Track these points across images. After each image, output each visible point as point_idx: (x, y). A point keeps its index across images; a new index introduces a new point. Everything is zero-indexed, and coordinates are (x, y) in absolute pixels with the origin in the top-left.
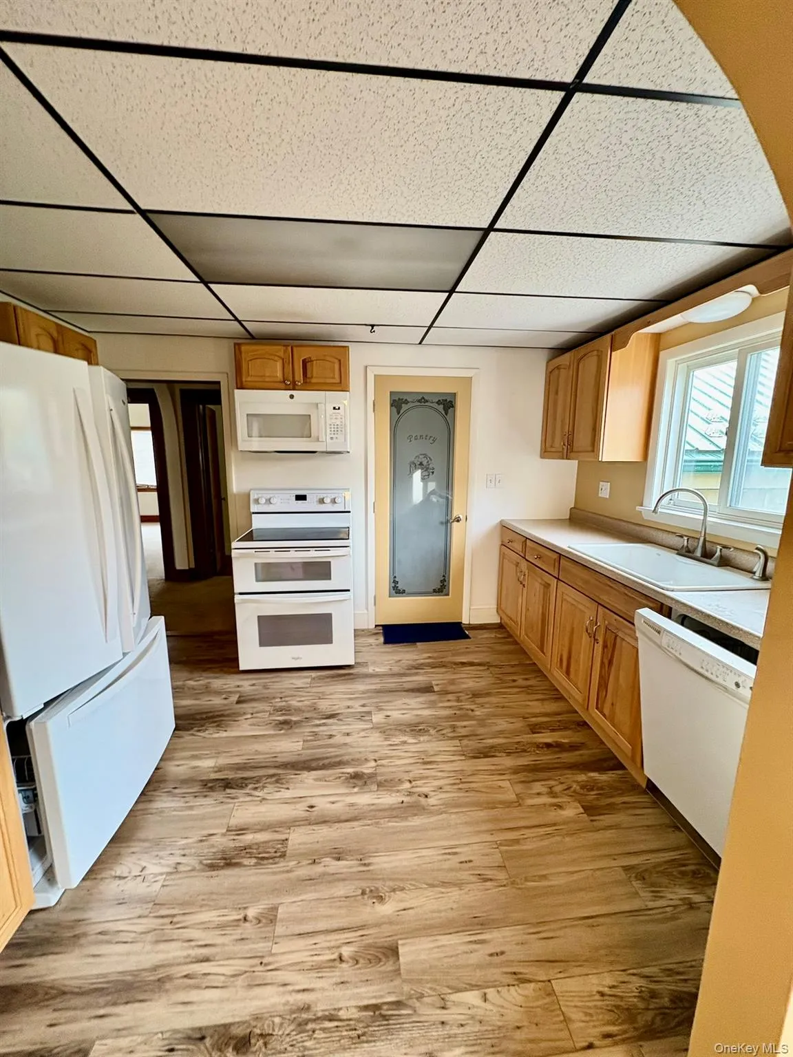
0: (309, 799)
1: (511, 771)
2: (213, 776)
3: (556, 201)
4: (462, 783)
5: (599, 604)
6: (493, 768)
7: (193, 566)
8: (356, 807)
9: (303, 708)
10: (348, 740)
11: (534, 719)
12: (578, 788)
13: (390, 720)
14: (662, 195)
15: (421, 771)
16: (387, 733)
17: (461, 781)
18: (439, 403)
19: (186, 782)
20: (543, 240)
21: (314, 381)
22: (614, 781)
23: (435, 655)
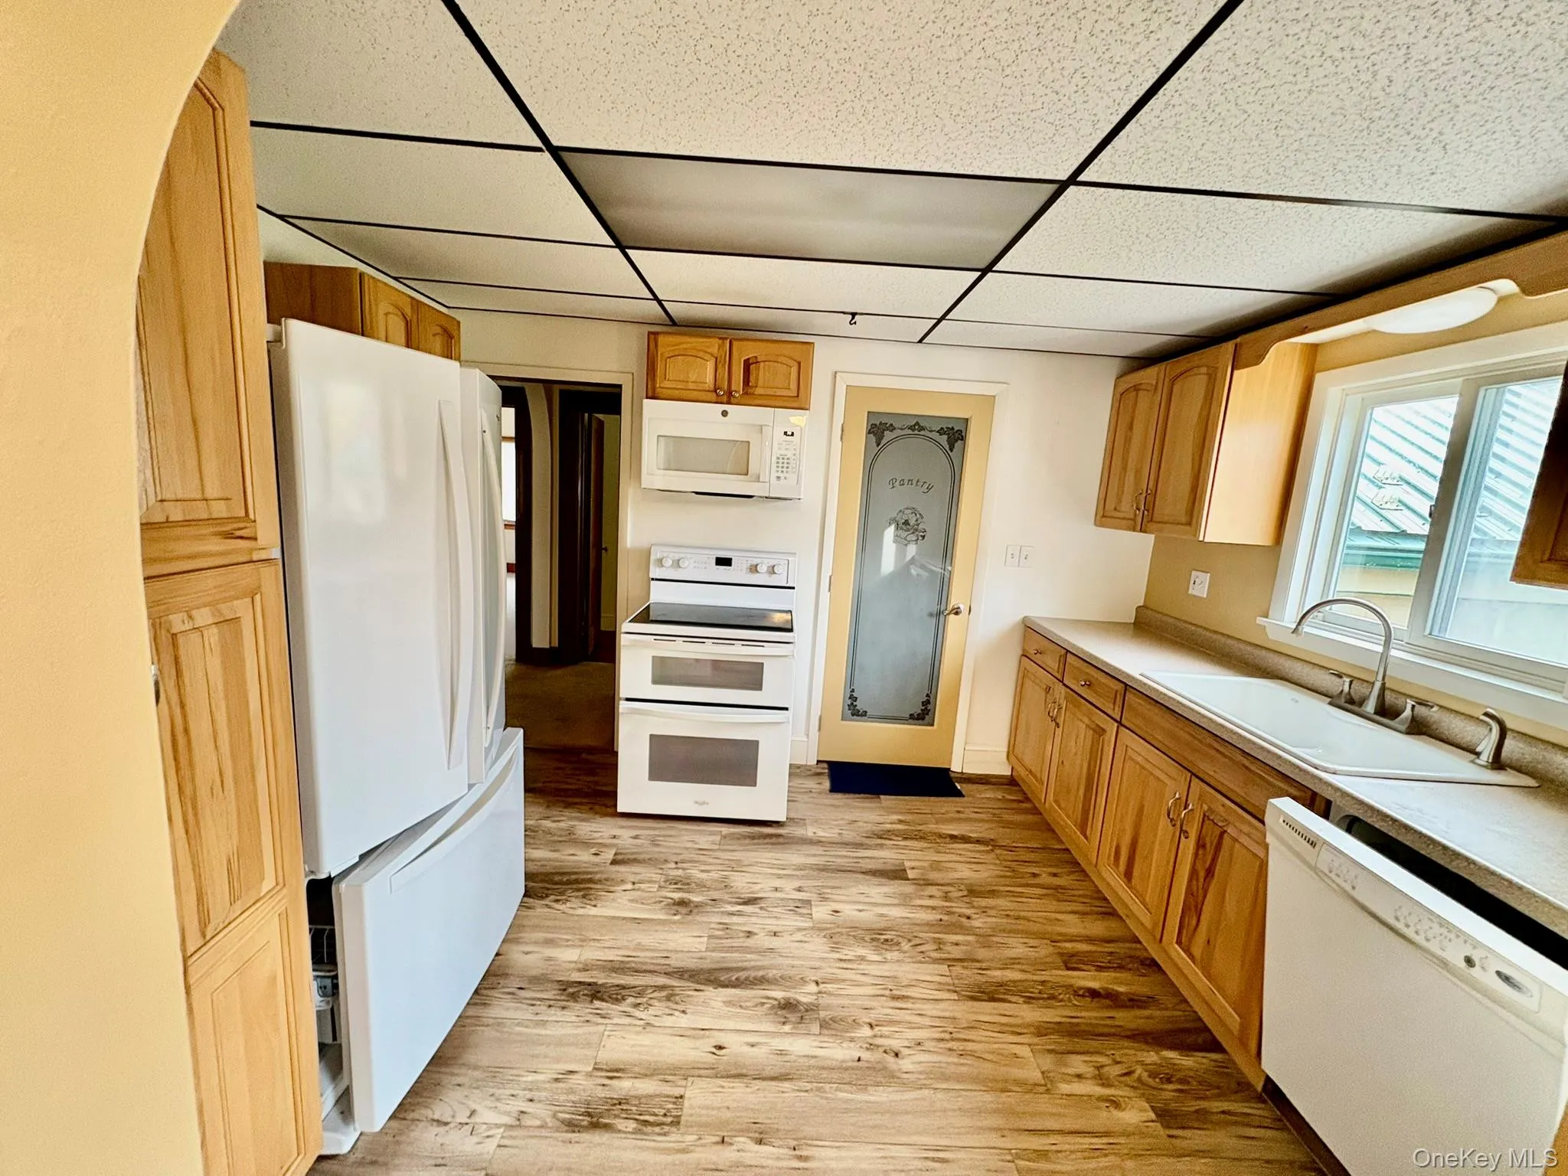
0: (716, 1033)
1: (1032, 1029)
2: (577, 977)
3: (1188, 143)
4: (953, 1040)
5: (1193, 774)
6: (1004, 1020)
7: (556, 644)
8: (787, 1058)
9: (708, 884)
10: (775, 943)
11: (1068, 945)
12: (1145, 1075)
13: (839, 919)
14: (1374, 134)
15: (889, 1011)
16: (834, 940)
17: (952, 1036)
18: (941, 432)
19: (537, 980)
20: (1153, 199)
21: (758, 391)
22: (1207, 1071)
23: (909, 817)
